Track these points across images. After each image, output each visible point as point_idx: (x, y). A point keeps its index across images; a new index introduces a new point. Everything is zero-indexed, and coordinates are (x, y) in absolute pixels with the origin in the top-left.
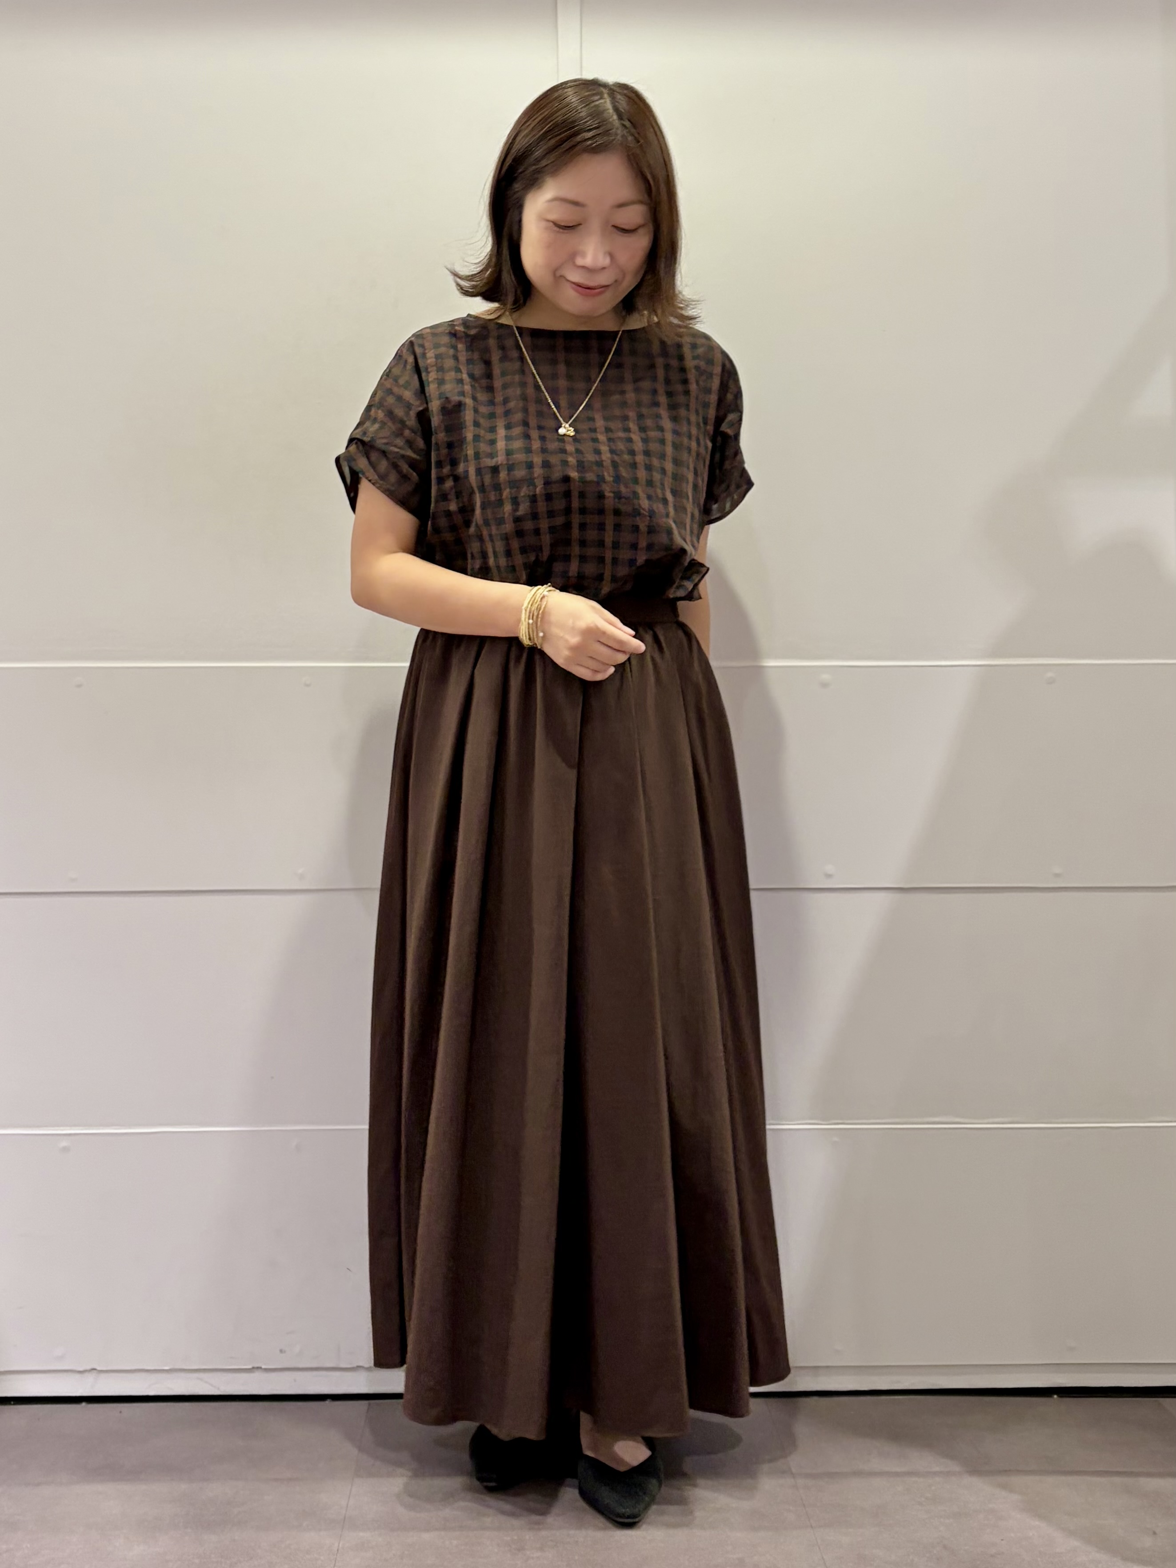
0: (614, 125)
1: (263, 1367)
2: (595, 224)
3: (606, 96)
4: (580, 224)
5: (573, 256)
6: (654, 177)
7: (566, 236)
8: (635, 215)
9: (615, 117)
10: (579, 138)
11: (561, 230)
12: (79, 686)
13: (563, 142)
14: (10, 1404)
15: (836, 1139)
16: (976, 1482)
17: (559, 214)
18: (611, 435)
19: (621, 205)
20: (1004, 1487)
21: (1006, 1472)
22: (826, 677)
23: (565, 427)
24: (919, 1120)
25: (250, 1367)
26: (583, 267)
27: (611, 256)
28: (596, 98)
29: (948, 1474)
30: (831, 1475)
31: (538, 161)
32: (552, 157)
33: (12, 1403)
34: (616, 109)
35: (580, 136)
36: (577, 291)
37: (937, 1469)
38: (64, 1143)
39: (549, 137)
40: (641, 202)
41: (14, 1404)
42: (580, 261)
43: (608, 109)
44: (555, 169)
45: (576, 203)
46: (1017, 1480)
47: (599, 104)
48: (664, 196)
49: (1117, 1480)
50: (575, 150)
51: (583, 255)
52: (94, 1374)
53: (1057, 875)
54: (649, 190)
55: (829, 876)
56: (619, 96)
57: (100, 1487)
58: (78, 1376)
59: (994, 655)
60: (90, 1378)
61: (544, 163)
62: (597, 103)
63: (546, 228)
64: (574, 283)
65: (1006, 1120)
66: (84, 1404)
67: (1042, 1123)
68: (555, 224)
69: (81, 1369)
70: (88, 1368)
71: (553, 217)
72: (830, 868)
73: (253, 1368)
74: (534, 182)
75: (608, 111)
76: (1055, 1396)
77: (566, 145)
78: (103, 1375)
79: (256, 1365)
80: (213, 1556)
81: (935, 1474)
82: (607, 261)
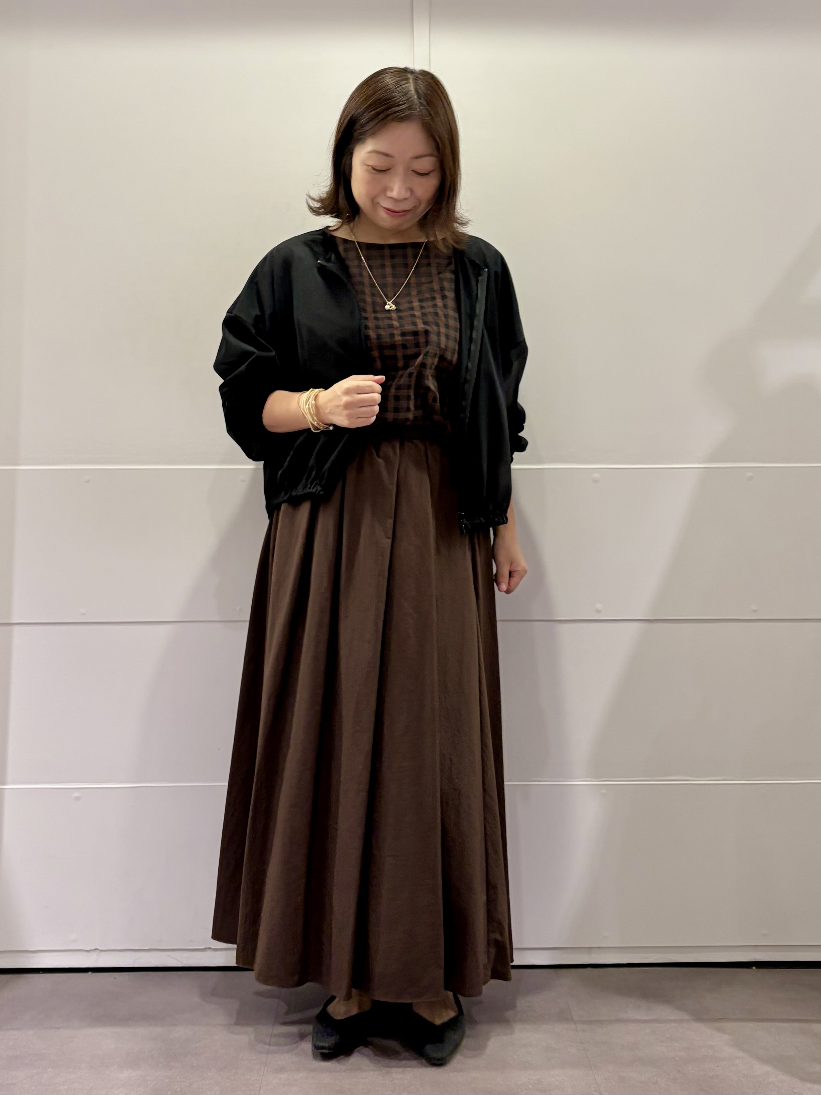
0: (414, 102)
1: (213, 947)
2: (400, 170)
3: (411, 81)
4: (390, 169)
5: (385, 190)
6: (440, 138)
7: (379, 176)
8: (427, 164)
9: (416, 97)
10: (390, 111)
11: (377, 172)
12: (88, 482)
13: (378, 114)
14: (40, 973)
15: (604, 791)
16: (700, 1027)
17: (375, 161)
18: (423, 311)
19: (418, 157)
20: (719, 1030)
21: (720, 1020)
22: (596, 475)
23: (389, 304)
24: (661, 778)
25: (203, 947)
26: (391, 198)
27: (411, 191)
28: (404, 82)
29: (681, 1021)
30: (599, 1022)
31: (362, 126)
32: (372, 124)
33: (41, 972)
34: (417, 91)
35: (390, 110)
36: (387, 213)
37: (672, 1018)
38: (76, 794)
39: (370, 110)
40: (431, 155)
41: (42, 973)
42: (389, 194)
43: (411, 91)
44: (374, 133)
45: (387, 155)
46: (728, 1025)
47: (405, 87)
48: (448, 151)
49: (796, 1025)
50: (388, 119)
51: (392, 190)
52: (97, 952)
53: (755, 611)
54: (438, 147)
55: (598, 611)
56: (420, 82)
57: (100, 1030)
58: (85, 953)
59: (711, 460)
60: (94, 956)
61: (367, 128)
62: (404, 86)
63: (368, 171)
64: (385, 208)
65: (720, 778)
66: (90, 973)
67: (745, 780)
68: (374, 169)
69: (88, 949)
70: (93, 948)
71: (371, 163)
72: (599, 606)
73: (206, 948)
74: (360, 139)
75: (411, 92)
76: (754, 968)
77: (381, 116)
78: (103, 953)
79: (209, 946)
80: (178, 1077)
81: (672, 1021)
82: (408, 195)
